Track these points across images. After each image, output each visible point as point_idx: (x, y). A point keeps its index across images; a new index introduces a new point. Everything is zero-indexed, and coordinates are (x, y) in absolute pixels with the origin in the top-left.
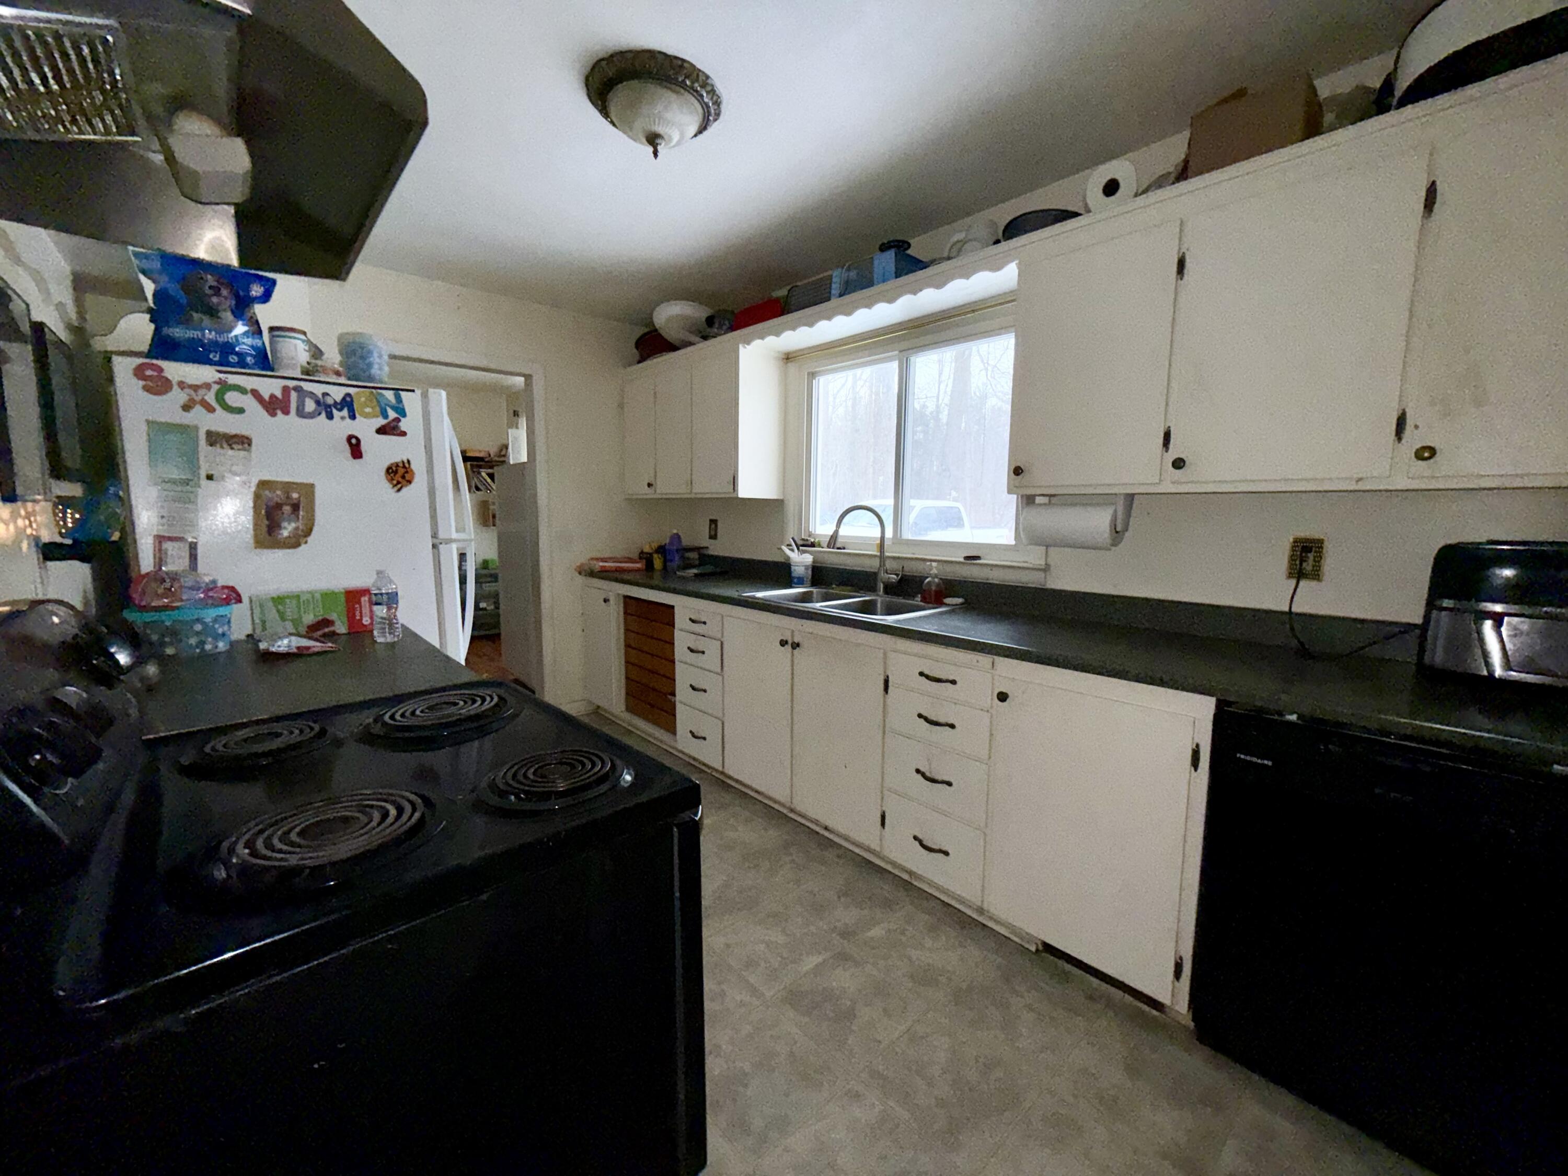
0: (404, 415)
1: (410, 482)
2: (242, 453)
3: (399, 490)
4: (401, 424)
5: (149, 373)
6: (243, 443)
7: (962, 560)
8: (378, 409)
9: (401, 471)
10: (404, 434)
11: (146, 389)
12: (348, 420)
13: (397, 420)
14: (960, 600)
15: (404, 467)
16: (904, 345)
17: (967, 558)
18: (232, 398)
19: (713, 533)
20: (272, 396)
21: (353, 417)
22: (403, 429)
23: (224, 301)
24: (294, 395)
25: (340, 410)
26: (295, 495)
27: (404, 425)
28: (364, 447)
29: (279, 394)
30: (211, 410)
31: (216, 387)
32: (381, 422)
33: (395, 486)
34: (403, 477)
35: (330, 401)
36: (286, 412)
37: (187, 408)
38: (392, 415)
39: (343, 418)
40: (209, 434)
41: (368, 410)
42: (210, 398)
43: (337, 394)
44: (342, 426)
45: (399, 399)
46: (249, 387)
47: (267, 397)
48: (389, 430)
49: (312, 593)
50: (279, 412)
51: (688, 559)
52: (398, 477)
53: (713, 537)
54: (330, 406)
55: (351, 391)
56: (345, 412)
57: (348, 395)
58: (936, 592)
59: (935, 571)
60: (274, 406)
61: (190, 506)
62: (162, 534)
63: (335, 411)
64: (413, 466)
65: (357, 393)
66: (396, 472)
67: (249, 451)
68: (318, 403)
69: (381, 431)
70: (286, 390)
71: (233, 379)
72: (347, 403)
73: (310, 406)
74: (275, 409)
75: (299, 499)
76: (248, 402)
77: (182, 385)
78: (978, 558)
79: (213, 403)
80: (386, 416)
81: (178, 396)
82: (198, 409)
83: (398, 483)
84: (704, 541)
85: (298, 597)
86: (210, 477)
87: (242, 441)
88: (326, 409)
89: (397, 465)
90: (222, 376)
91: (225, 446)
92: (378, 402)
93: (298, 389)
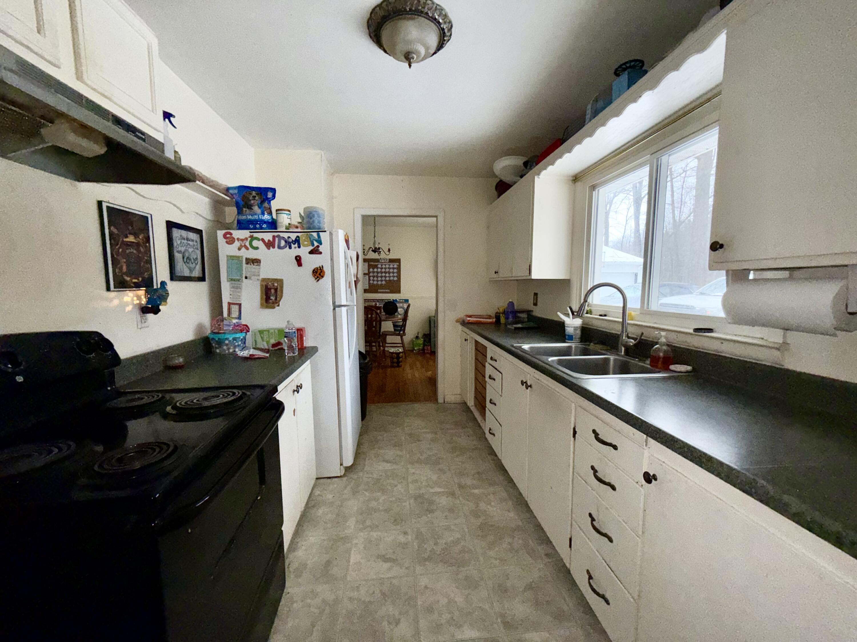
0: (321, 244)
1: (323, 277)
2: (257, 267)
3: (318, 281)
4: (319, 248)
5: (228, 236)
6: (258, 262)
7: (691, 331)
8: (310, 242)
9: (319, 271)
10: (321, 253)
11: (227, 242)
12: (297, 248)
13: (318, 246)
14: (689, 368)
15: (320, 269)
16: (654, 148)
17: (697, 330)
18: (255, 243)
19: (535, 302)
20: (269, 240)
21: (299, 247)
22: (320, 251)
23: (255, 203)
24: (277, 239)
25: (294, 244)
26: (276, 285)
27: (321, 249)
28: (303, 261)
29: (271, 239)
30: (247, 249)
31: (249, 239)
32: (311, 248)
33: (316, 279)
34: (320, 274)
35: (290, 240)
36: (274, 247)
37: (239, 249)
38: (316, 244)
39: (295, 248)
40: (247, 259)
41: (306, 243)
42: (247, 244)
43: (293, 236)
44: (295, 251)
45: (319, 236)
46: (260, 238)
47: (267, 241)
48: (315, 251)
49: (275, 329)
50: (271, 248)
51: (519, 317)
52: (318, 274)
53: (535, 304)
54: (290, 243)
55: (299, 234)
56: (296, 245)
57: (298, 237)
58: (664, 358)
59: (663, 340)
60: (269, 245)
61: (239, 290)
62: (231, 302)
63: (292, 244)
64: (325, 269)
65: (301, 235)
66: (317, 272)
67: (259, 265)
68: (286, 242)
69: (311, 252)
70: (274, 237)
71: (255, 235)
72: (297, 241)
73: (283, 243)
74: (270, 247)
75: (277, 286)
76: (260, 244)
77: (238, 239)
78: (710, 330)
79: (248, 246)
80: (313, 245)
81: (237, 244)
82: (243, 249)
83: (318, 277)
84: (531, 307)
85: (268, 331)
86: (246, 278)
87: (256, 262)
88: (289, 244)
89: (317, 268)
90: (252, 234)
91: (252, 263)
92: (310, 238)
93: (278, 236)
